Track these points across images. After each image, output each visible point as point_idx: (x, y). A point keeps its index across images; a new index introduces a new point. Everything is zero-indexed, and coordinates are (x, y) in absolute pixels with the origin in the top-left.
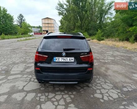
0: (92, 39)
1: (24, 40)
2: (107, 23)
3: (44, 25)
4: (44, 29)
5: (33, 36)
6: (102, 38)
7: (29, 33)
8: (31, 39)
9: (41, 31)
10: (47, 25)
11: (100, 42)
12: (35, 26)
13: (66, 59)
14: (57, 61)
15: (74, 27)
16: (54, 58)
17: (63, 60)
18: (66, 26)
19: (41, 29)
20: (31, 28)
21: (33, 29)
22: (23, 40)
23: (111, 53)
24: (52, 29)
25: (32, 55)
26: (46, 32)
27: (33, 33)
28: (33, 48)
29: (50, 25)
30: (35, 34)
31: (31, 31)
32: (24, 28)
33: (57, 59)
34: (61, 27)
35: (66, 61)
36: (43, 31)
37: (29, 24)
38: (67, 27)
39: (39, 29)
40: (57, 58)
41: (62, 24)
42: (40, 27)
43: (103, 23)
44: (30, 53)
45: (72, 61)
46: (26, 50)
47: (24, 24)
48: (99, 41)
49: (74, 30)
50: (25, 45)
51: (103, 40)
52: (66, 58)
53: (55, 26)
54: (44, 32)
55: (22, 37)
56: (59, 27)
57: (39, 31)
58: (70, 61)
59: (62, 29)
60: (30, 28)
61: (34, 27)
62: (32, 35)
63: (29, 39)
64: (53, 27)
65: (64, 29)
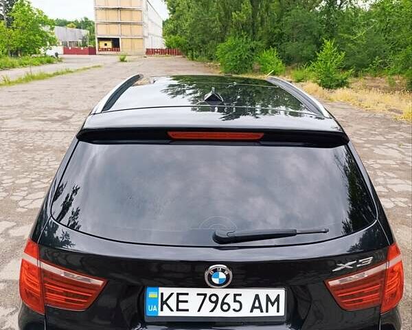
0: (299, 81)
1: (20, 81)
2: (356, 15)
3: (102, 16)
4: (101, 32)
5: (60, 61)
6: (341, 76)
7: (42, 50)
8: (50, 76)
9: (92, 39)
10: (114, 16)
11: (332, 96)
12: (68, 20)
13: (229, 300)
14: (166, 312)
15: (225, 28)
16: (152, 294)
17: (208, 305)
18: (190, 21)
19: (92, 31)
20: (52, 29)
21: (58, 33)
22: (16, 82)
23: (392, 153)
24: (136, 30)
25: (43, 166)
26: (110, 45)
27: (59, 49)
28: (53, 121)
29: (125, 17)
30: (66, 52)
31: (53, 42)
32: (23, 28)
33: (172, 302)
34: (171, 26)
35: (231, 314)
36: (101, 39)
37: (40, 12)
38: (193, 26)
39: (85, 32)
40: (166, 291)
41: (173, 12)
42: (86, 24)
43: (340, 14)
44: (36, 149)
45: (273, 312)
46: (20, 132)
47: (23, 12)
48: (326, 90)
49: (223, 41)
50: (21, 106)
51: (342, 84)
52: (233, 291)
53: (146, 20)
54: (102, 44)
55: (13, 66)
56: (164, 23)
57: (84, 39)
58: (257, 313)
59: (174, 32)
60: (46, 29)
61: (63, 24)
62: (57, 54)
63: (42, 77)
64: (140, 24)
65: (184, 32)
